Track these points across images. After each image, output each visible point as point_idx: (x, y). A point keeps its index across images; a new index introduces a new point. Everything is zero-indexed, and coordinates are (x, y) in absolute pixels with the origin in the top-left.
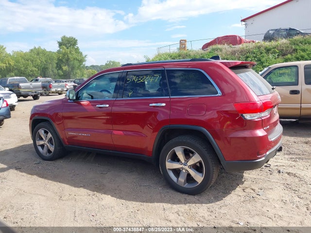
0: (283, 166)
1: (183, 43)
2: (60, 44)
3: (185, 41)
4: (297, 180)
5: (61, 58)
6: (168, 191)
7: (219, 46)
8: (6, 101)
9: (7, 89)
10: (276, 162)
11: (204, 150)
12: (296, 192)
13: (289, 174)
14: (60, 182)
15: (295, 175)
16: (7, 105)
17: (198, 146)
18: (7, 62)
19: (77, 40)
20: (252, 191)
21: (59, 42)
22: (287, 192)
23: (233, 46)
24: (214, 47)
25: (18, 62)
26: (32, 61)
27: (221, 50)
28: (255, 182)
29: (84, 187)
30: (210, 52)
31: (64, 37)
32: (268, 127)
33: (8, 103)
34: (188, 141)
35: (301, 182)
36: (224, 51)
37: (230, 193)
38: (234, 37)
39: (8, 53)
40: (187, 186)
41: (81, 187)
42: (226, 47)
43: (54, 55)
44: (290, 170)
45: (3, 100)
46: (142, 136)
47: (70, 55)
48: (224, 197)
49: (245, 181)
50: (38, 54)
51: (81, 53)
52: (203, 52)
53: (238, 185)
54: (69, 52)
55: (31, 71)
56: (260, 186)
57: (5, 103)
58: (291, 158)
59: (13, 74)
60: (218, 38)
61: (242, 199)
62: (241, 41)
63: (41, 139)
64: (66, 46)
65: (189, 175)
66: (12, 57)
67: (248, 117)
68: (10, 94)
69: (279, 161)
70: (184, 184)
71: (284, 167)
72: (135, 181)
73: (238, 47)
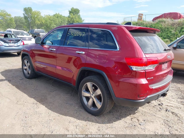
0: (172, 106)
1: (140, 16)
2: (70, 12)
3: (142, 14)
4: (176, 118)
5: (69, 20)
6: (81, 110)
7: (164, 19)
8: (23, 42)
9: (31, 35)
10: (168, 103)
11: (103, 87)
12: (170, 128)
13: (173, 113)
14: (24, 93)
15: (176, 115)
16: (24, 44)
17: (100, 84)
18: (41, 21)
19: (79, 11)
20: (137, 121)
21: (69, 11)
22: (163, 126)
23: (174, 20)
24: (160, 19)
25: (46, 21)
26: (54, 21)
27: (165, 22)
28: (143, 115)
29: (34, 98)
30: (157, 23)
31: (73, 8)
32: (152, 78)
33: (24, 43)
34: (95, 79)
35: (179, 121)
36: (167, 23)
37: (121, 119)
38: (176, 14)
39: (42, 16)
40: (92, 109)
41: (33, 97)
42: (169, 21)
43: (66, 18)
44: (176, 111)
45: (21, 41)
46: (71, 72)
47: (75, 19)
48: (115, 121)
49: (137, 112)
50: (58, 17)
51: (81, 19)
52: (152, 22)
53: (130, 115)
54: (74, 17)
55: (53, 27)
56: (145, 118)
57: (22, 43)
58: (181, 102)
59: (43, 28)
60: (165, 14)
61: (127, 125)
62: (180, 17)
63: (26, 66)
64: (73, 14)
65: (94, 102)
66: (44, 18)
67: (134, 68)
68: (31, 38)
69: (171, 102)
70: (91, 107)
71: (172, 108)
72: (66, 99)
73: (177, 21)
